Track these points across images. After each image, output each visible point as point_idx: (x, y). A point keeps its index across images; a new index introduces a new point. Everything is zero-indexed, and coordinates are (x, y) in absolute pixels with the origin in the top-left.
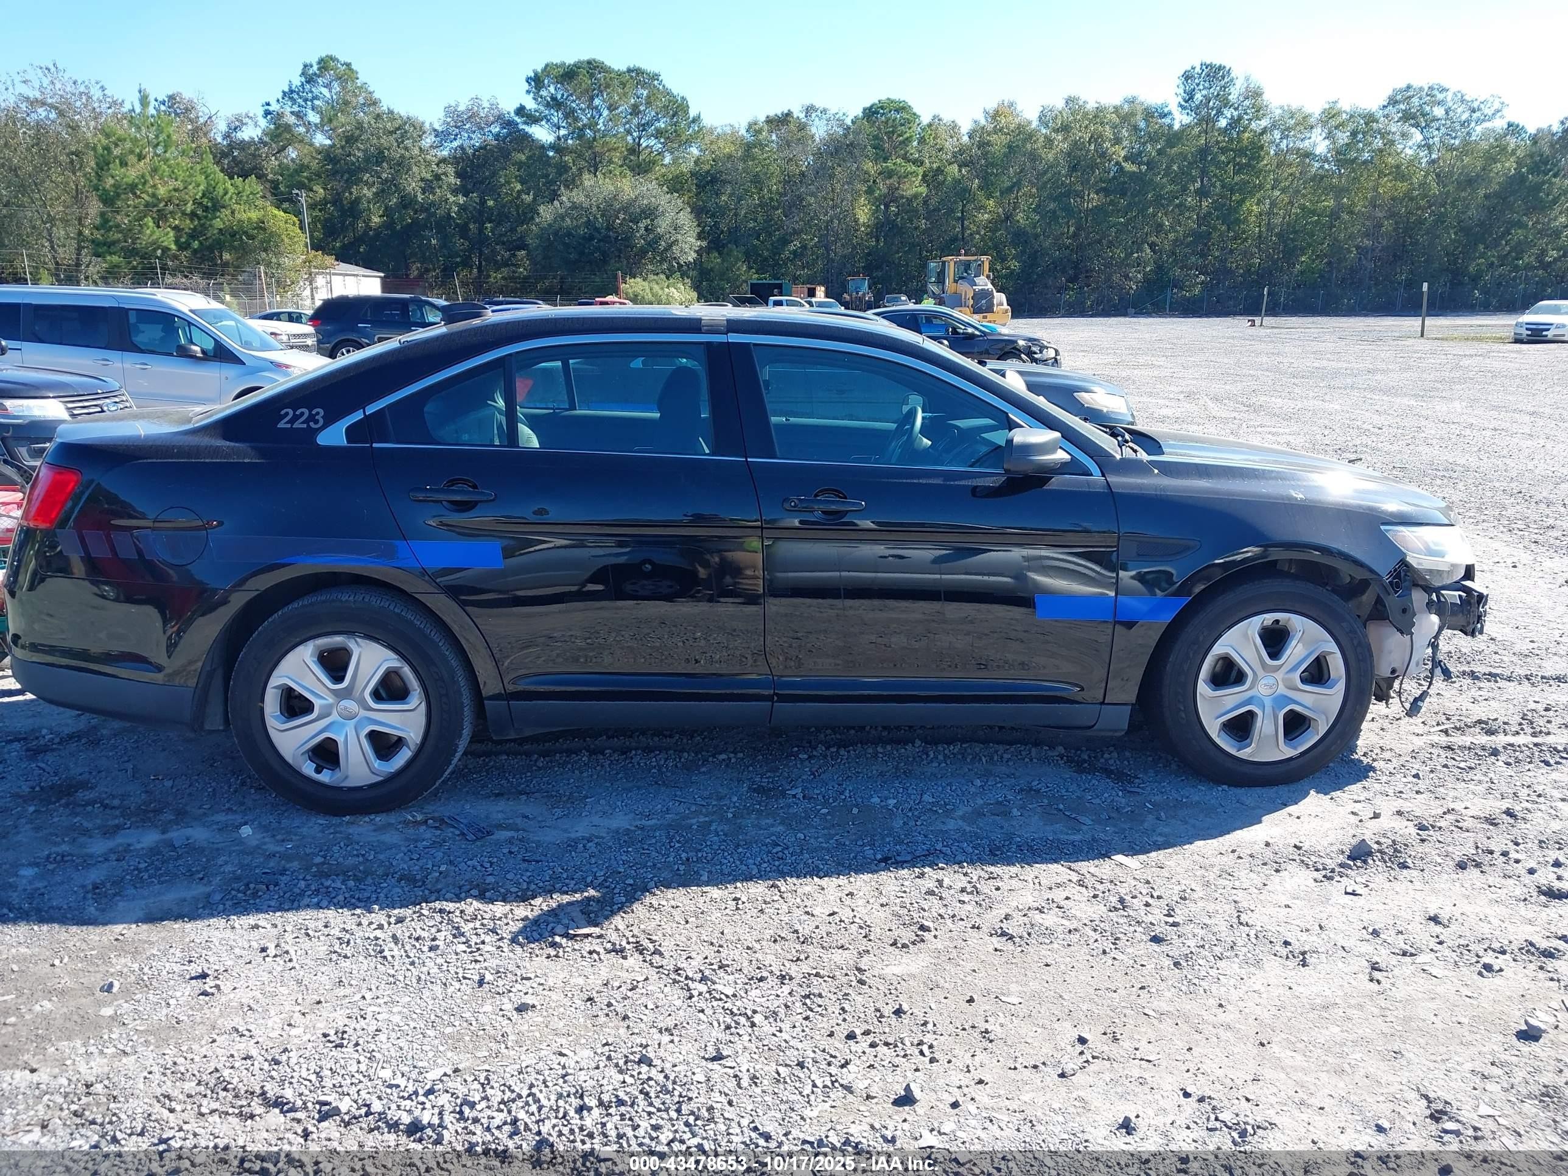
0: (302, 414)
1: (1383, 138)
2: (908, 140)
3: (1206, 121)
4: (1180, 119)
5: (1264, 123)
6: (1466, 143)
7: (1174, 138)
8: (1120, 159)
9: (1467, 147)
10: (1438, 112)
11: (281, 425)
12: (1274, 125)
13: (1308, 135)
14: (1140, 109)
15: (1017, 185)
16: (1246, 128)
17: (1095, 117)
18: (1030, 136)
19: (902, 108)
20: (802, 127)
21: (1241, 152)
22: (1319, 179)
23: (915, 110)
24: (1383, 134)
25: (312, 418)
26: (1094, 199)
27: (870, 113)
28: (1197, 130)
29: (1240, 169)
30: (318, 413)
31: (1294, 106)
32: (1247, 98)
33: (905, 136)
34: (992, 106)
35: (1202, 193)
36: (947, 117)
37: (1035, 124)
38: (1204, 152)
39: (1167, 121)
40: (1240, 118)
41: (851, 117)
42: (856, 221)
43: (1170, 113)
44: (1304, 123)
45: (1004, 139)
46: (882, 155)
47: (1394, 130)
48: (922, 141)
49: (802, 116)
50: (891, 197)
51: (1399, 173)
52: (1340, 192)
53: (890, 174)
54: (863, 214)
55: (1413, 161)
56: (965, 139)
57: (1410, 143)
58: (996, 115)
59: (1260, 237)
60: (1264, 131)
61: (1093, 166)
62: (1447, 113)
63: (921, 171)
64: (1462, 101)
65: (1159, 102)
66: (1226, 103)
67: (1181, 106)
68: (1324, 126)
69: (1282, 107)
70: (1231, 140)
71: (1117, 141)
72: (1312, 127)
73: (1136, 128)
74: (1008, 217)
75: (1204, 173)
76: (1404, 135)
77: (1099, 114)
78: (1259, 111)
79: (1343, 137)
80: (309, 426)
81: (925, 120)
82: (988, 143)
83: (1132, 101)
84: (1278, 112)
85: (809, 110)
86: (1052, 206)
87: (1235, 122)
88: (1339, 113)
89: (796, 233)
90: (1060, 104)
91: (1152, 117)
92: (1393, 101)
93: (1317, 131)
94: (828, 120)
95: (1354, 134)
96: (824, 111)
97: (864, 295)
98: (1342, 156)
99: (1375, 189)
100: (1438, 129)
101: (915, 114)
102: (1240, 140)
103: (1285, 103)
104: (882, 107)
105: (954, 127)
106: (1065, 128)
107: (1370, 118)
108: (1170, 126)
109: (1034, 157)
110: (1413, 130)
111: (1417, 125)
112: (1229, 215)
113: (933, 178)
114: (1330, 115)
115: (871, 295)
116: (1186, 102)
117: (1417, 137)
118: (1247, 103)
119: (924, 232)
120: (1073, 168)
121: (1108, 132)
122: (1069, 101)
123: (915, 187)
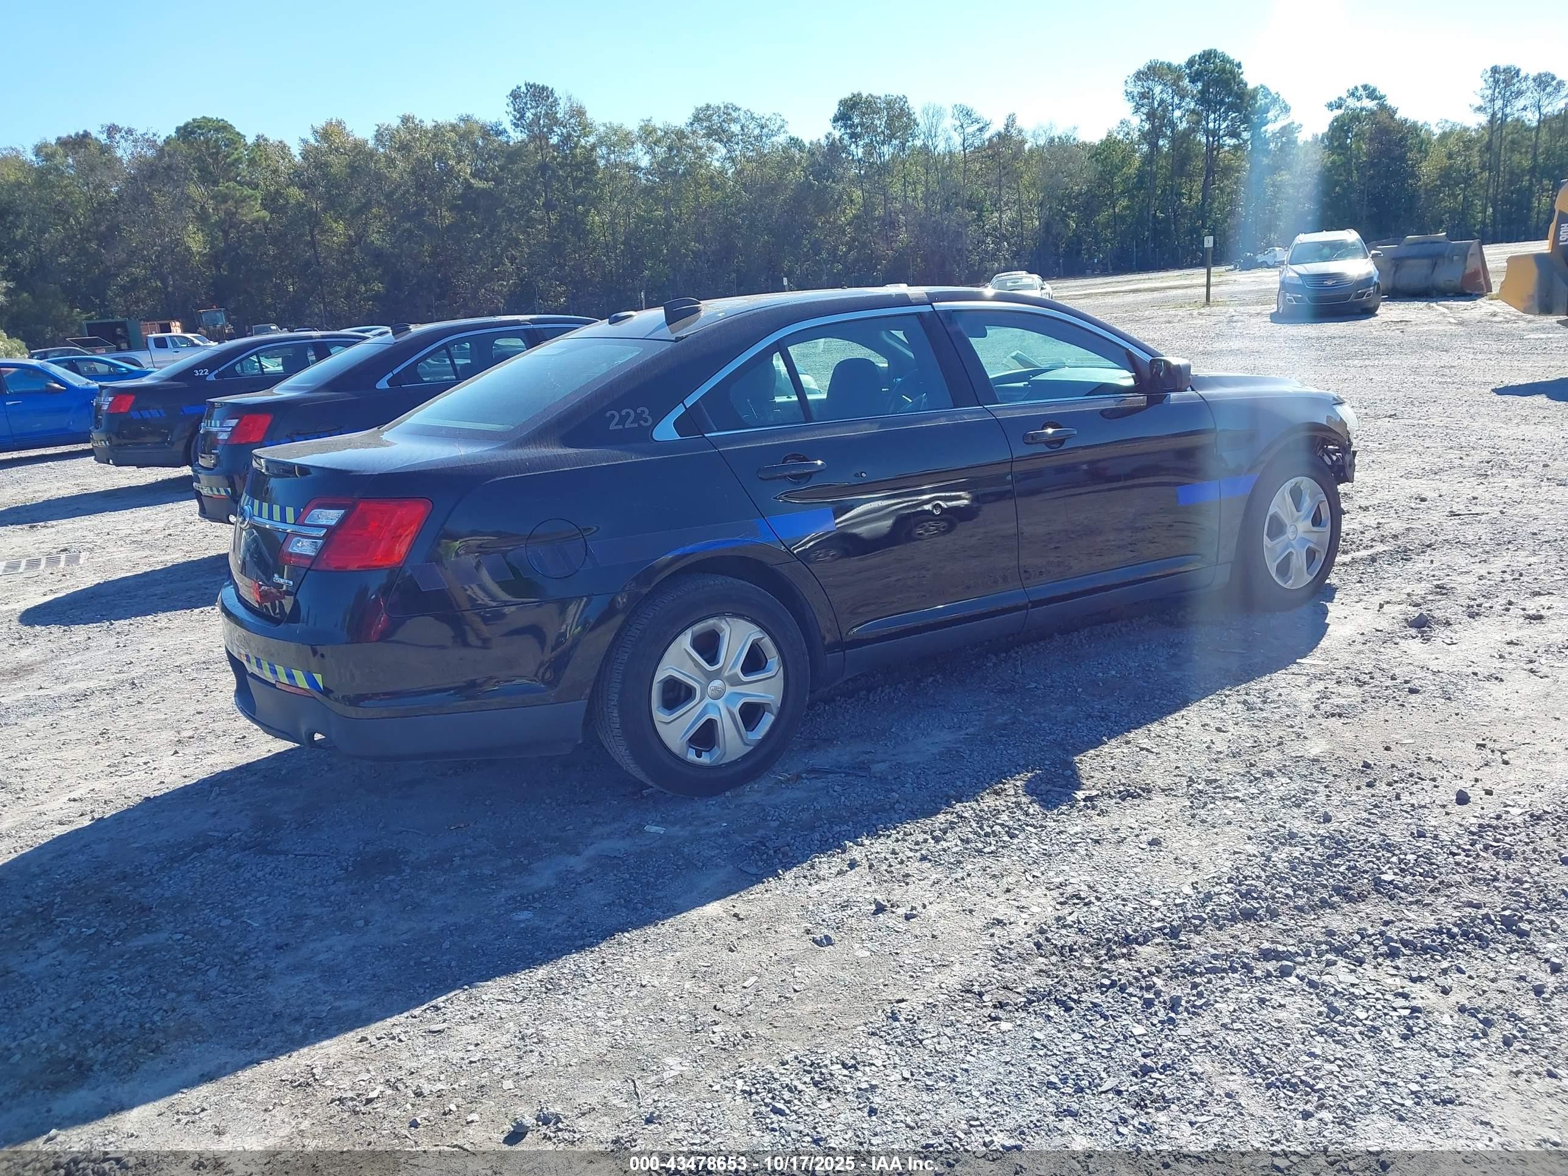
0: (628, 414)
1: (694, 152)
2: (238, 160)
3: (539, 137)
4: (516, 136)
5: (592, 139)
6: (762, 155)
7: (514, 154)
8: (468, 176)
9: (762, 160)
10: (735, 128)
11: (612, 427)
12: (601, 142)
13: (631, 150)
14: (476, 127)
15: (366, 207)
16: (576, 145)
17: (435, 135)
18: (371, 154)
19: (223, 127)
20: (104, 150)
21: (578, 166)
22: (648, 191)
23: (237, 130)
24: (695, 149)
25: (639, 417)
26: (447, 217)
27: (186, 132)
28: (532, 146)
29: (578, 184)
30: (643, 412)
31: (616, 123)
32: (571, 117)
33: (233, 157)
34: (320, 124)
35: (549, 206)
36: (273, 137)
37: (371, 143)
38: (543, 167)
39: (503, 138)
40: (570, 135)
41: (163, 138)
42: (188, 249)
43: (505, 131)
44: (626, 140)
45: (345, 160)
46: (207, 178)
47: (700, 144)
48: (252, 162)
49: (103, 138)
50: (229, 223)
51: (714, 182)
52: (667, 202)
53: (225, 198)
54: (196, 242)
55: (722, 172)
56: (298, 159)
57: (716, 156)
58: (325, 134)
59: (607, 245)
60: (593, 147)
61: (441, 184)
62: (742, 129)
63: (258, 194)
64: (753, 118)
65: (494, 120)
66: (556, 122)
67: (514, 124)
68: (644, 143)
69: (605, 125)
70: (565, 157)
71: (460, 159)
72: (633, 143)
73: (475, 145)
74: (360, 237)
75: (547, 185)
76: (710, 149)
77: (438, 132)
78: (586, 128)
79: (661, 151)
80: (640, 425)
81: (250, 140)
82: (327, 164)
83: (466, 120)
84: (602, 129)
85: (112, 130)
86: (407, 225)
87: (566, 139)
88: (655, 130)
89: (122, 266)
90: (396, 123)
91: (489, 135)
92: (697, 119)
93: (639, 146)
94: (135, 141)
95: (670, 149)
96: (130, 132)
97: (223, 327)
98: (662, 168)
99: (697, 198)
100: (737, 143)
101: (238, 134)
102: (574, 156)
103: (606, 121)
104: (199, 127)
105: (283, 147)
106: (404, 148)
107: (681, 135)
108: (507, 143)
109: (379, 177)
110: (717, 145)
111: (721, 141)
112: (577, 227)
113: (272, 202)
114: (647, 132)
115: (230, 326)
116: (518, 120)
117: (722, 151)
118: (573, 121)
119: (275, 257)
120: (421, 187)
121: (451, 151)
122: (405, 120)
123: (255, 212)
